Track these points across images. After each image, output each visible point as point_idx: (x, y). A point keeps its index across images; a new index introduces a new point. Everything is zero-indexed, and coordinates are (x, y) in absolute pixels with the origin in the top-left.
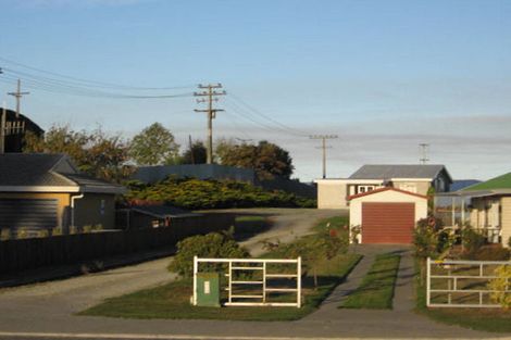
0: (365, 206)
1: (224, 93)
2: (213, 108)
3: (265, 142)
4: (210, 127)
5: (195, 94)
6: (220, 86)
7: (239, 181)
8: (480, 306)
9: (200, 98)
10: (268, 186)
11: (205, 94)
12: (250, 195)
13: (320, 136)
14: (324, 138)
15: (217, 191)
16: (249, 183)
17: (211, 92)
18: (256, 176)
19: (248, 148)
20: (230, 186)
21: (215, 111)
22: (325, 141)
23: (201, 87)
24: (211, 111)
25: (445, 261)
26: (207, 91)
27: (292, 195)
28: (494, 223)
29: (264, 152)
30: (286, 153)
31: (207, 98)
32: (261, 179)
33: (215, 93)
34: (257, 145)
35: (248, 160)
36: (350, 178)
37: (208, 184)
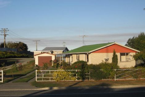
0: (39, 57)
1: (8, 30)
2: (6, 34)
3: (21, 42)
4: (5, 39)
5: (1, 31)
6: (7, 29)
7: (13, 52)
8: (50, 81)
9: (2, 32)
10: (21, 53)
11: (3, 31)
12: (16, 55)
13: (36, 41)
14: (37, 41)
15: (6, 54)
16: (16, 52)
17: (5, 30)
18: (18, 50)
19: (16, 44)
20: (10, 53)
21: (6, 35)
22: (37, 42)
23: (2, 29)
24: (5, 35)
25: (41, 70)
26: (4, 30)
27: (28, 55)
28: (71, 61)
29: (20, 44)
30: (26, 45)
31: (4, 32)
32: (19, 51)
33: (6, 31)
34: (18, 43)
35: (16, 47)
36: (42, 51)
37: (4, 53)
